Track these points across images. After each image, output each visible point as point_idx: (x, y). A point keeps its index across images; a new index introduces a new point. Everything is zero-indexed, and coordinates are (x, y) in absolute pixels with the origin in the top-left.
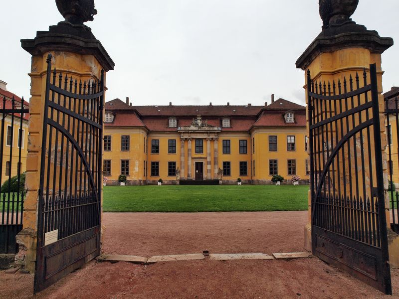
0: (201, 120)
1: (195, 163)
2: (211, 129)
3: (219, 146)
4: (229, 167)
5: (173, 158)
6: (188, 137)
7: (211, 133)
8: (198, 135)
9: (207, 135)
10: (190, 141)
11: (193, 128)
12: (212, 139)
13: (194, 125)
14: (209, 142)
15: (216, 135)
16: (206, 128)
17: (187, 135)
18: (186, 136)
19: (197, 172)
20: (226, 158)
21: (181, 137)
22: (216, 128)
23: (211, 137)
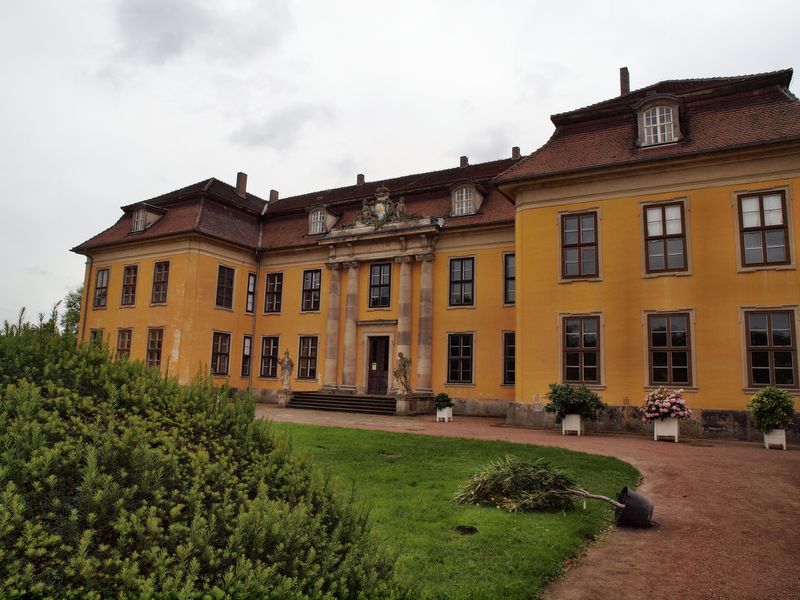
0: (384, 203)
1: (366, 339)
2: (412, 224)
3: (435, 280)
4: (468, 352)
5: (311, 324)
6: (347, 259)
7: (408, 238)
8: (374, 248)
9: (398, 246)
10: (352, 272)
11: (360, 228)
12: (413, 257)
13: (363, 221)
14: (404, 269)
15: (425, 242)
16: (398, 225)
17: (345, 251)
18: (343, 256)
19: (374, 367)
20: (458, 320)
21: (331, 261)
22: (426, 222)
23: (410, 252)
